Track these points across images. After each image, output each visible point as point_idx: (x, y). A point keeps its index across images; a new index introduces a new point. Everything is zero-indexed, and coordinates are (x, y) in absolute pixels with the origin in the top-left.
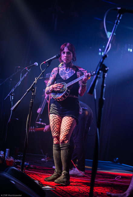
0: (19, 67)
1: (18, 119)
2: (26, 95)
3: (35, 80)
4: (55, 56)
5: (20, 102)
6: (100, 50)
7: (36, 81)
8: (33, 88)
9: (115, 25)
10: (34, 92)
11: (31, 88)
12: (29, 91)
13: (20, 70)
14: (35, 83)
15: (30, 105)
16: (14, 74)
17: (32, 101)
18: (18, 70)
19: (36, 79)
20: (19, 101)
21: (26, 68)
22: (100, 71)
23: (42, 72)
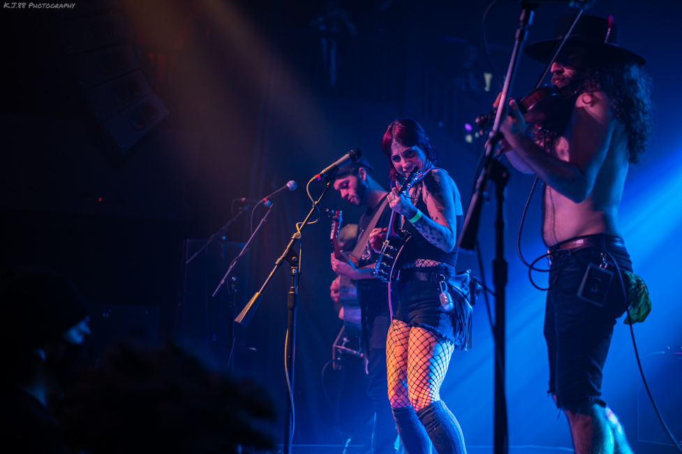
0: (244, 199)
1: (254, 349)
2: (273, 274)
3: (297, 231)
4: (347, 156)
5: (259, 296)
6: (468, 127)
7: (299, 232)
8: (292, 252)
9: (517, 42)
10: (295, 264)
11: (287, 255)
12: (281, 262)
13: (246, 208)
14: (295, 239)
15: (290, 304)
16: (230, 221)
17: (294, 290)
18: (240, 208)
19: (299, 226)
20: (257, 294)
21: (265, 199)
22: (489, 183)
23: (314, 204)
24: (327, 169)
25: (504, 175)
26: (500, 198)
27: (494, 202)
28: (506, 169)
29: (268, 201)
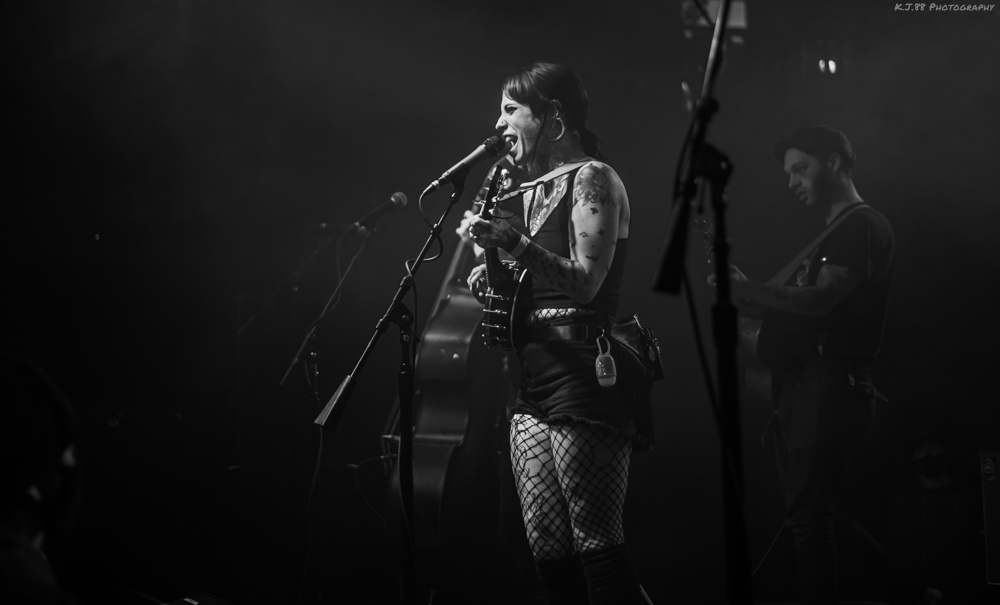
4: (482, 147)
7: (410, 275)
8: (400, 308)
11: (392, 312)
12: (384, 324)
14: (404, 287)
19: (411, 264)
20: (349, 378)
21: (357, 224)
22: (699, 181)
23: (433, 228)
25: (723, 165)
26: (720, 208)
27: (709, 212)
28: (725, 158)
29: (363, 227)
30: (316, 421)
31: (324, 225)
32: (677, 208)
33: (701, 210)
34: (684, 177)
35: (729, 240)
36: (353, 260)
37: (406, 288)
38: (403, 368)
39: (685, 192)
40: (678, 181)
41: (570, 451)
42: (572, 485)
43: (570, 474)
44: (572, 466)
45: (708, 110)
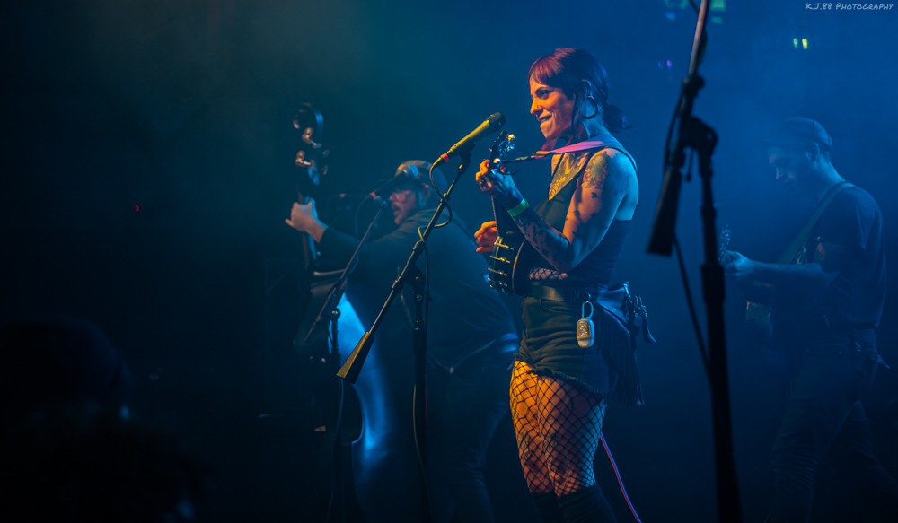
4: (486, 123)
20: (367, 335)
21: (372, 194)
22: (688, 151)
23: (442, 197)
24: (457, 144)
25: (709, 137)
26: (706, 174)
27: (697, 180)
28: (711, 131)
29: (378, 197)
30: (338, 374)
31: (342, 195)
32: (668, 176)
33: (689, 178)
34: (673, 148)
35: (716, 205)
36: (370, 227)
37: (418, 252)
38: (417, 325)
39: (674, 161)
40: (667, 152)
41: (552, 401)
42: (552, 431)
43: (551, 421)
44: (553, 414)
45: (694, 86)
